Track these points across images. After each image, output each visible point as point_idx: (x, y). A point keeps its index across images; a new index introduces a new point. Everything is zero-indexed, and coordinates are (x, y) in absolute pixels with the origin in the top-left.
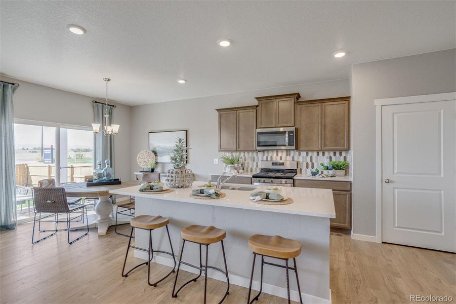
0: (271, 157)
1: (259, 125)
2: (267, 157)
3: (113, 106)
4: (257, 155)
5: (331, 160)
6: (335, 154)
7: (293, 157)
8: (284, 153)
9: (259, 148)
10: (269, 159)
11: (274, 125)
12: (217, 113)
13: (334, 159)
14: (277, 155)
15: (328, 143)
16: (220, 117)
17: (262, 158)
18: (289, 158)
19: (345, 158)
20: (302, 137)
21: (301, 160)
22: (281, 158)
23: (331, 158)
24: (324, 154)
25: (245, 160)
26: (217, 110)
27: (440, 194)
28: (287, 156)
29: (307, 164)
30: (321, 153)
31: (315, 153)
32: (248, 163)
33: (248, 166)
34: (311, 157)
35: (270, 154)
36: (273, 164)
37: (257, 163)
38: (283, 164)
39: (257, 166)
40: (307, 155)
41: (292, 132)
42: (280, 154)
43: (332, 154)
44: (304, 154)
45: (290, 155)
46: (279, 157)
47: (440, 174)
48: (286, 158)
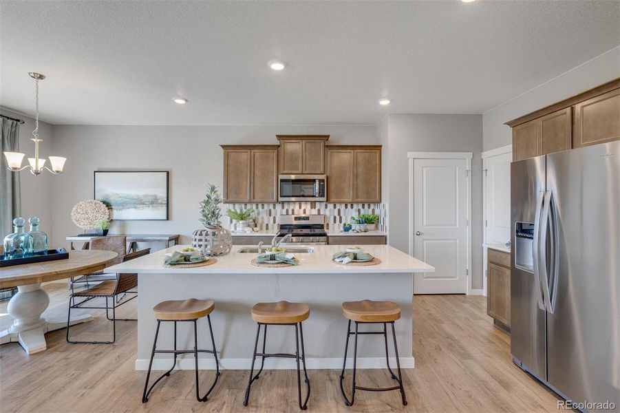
0: (293, 210)
1: (281, 170)
2: (287, 211)
3: (18, 120)
4: (274, 208)
5: (359, 213)
6: (363, 207)
7: (319, 210)
8: (309, 206)
9: (281, 199)
10: (290, 212)
11: (300, 171)
12: (222, 150)
13: (362, 212)
14: (300, 208)
15: (360, 194)
16: (227, 156)
17: (281, 211)
18: (314, 212)
19: (373, 210)
20: (333, 187)
21: (327, 213)
22: (305, 212)
23: (359, 211)
24: (352, 207)
25: (258, 214)
26: (223, 146)
27: (456, 243)
28: (312, 208)
29: (335, 218)
30: (349, 206)
31: (343, 206)
32: (263, 218)
33: (263, 223)
34: (339, 210)
35: (291, 207)
36: (296, 219)
37: (274, 218)
38: (307, 218)
39: (274, 222)
40: (335, 207)
41: (323, 181)
42: (303, 206)
43: (360, 206)
44: (331, 206)
45: (315, 208)
46: (302, 210)
47: (456, 225)
48: (310, 212)
